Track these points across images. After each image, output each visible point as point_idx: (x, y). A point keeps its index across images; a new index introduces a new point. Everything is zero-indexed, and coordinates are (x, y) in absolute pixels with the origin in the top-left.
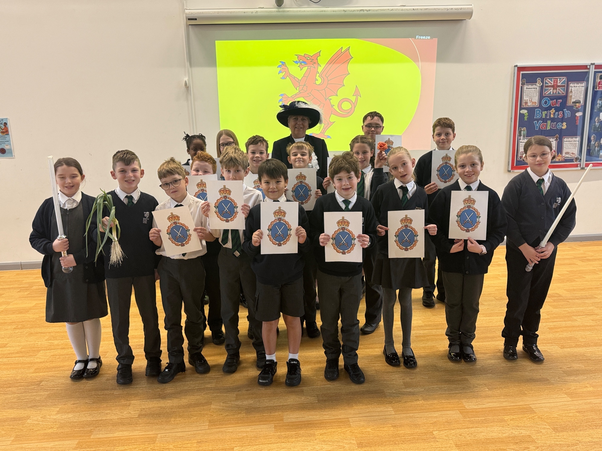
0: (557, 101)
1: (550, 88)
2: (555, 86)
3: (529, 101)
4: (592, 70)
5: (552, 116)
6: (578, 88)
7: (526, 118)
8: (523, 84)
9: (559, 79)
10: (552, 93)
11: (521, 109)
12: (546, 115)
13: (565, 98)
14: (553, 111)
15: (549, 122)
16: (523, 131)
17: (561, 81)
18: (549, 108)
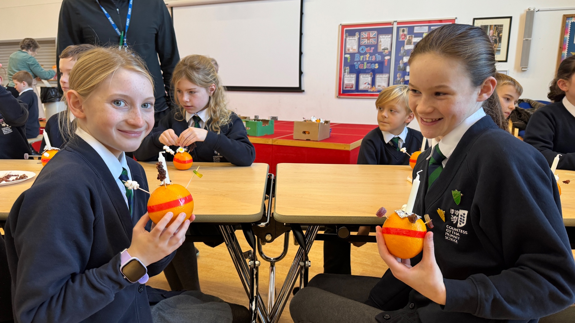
0: (370, 49)
1: (365, 39)
2: (369, 38)
3: (350, 49)
4: (395, 26)
5: (367, 59)
6: (385, 39)
7: (349, 60)
8: (346, 37)
9: (371, 33)
10: (366, 43)
11: (345, 54)
12: (363, 58)
13: (376, 46)
14: (368, 55)
15: (365, 63)
16: (347, 69)
17: (373, 34)
18: (365, 53)
